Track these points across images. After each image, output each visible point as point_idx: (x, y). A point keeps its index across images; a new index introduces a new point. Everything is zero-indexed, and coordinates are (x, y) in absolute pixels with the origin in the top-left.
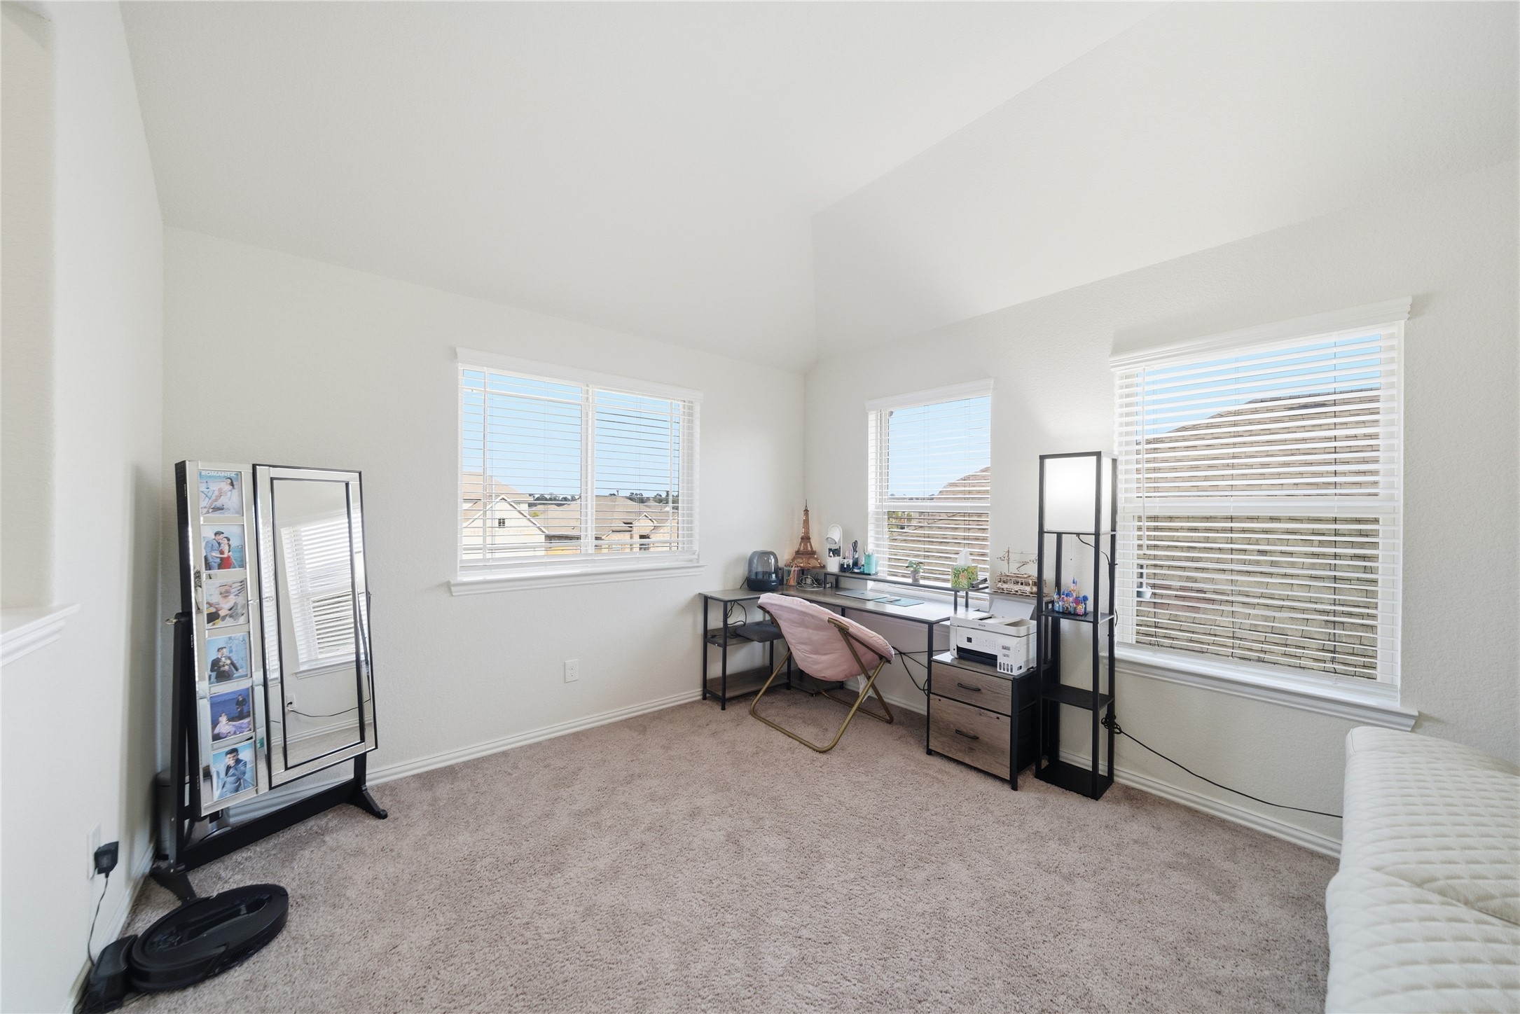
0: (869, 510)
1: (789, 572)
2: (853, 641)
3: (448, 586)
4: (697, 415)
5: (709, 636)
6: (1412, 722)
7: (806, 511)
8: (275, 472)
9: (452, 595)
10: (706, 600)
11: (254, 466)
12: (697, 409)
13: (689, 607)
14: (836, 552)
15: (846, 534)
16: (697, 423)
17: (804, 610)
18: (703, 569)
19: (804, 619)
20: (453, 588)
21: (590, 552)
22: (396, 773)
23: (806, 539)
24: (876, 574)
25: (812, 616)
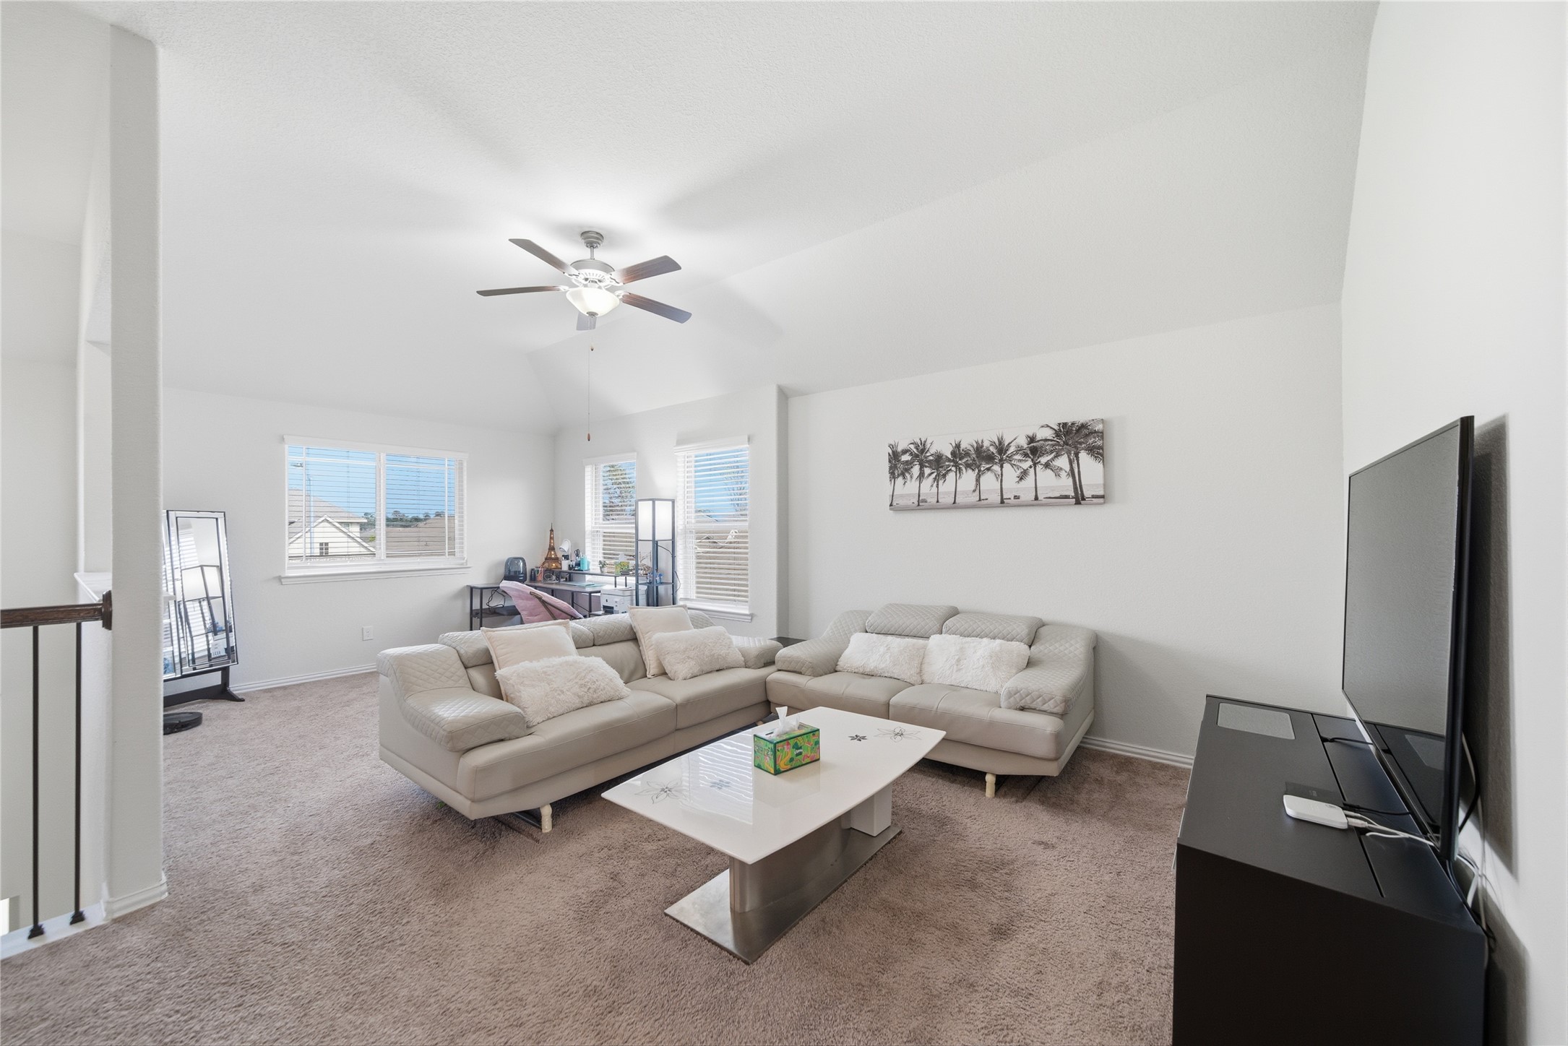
0: (586, 529)
1: (538, 571)
2: (549, 607)
3: (280, 579)
4: (465, 469)
5: (474, 613)
6: (750, 618)
7: (552, 530)
8: (179, 514)
9: (282, 584)
10: (472, 589)
11: (167, 511)
12: (465, 464)
13: (459, 595)
14: (566, 557)
15: (574, 544)
16: (465, 473)
17: (518, 588)
18: (470, 569)
19: (521, 596)
20: (283, 580)
21: (382, 558)
22: (245, 689)
23: (552, 548)
24: (588, 570)
25: (522, 592)
